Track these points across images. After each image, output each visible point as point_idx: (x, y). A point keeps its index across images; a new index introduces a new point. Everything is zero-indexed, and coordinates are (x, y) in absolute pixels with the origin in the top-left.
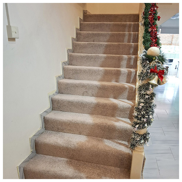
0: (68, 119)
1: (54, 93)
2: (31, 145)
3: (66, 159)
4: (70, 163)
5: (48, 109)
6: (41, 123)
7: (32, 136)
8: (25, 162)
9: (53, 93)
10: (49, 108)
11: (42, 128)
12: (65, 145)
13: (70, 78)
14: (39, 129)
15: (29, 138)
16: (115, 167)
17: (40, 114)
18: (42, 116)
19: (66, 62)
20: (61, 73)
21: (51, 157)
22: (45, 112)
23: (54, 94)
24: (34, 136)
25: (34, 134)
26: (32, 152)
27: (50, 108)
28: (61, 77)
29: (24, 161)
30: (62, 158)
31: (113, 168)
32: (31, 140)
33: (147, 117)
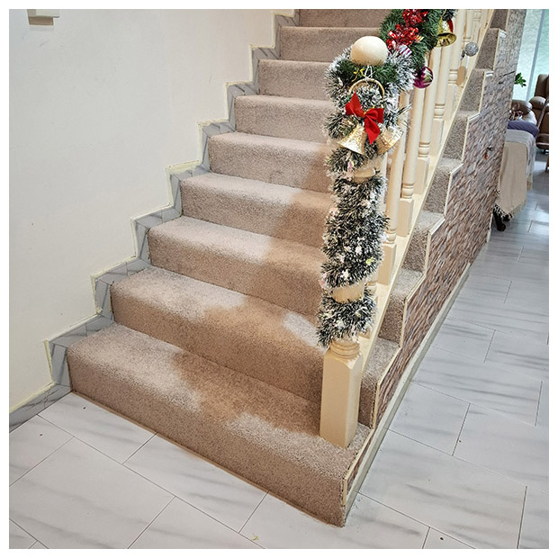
0: (203, 242)
1: (193, 167)
2: (95, 296)
3: (175, 349)
4: (180, 360)
5: (167, 210)
6: (136, 245)
7: (99, 272)
8: (71, 335)
9: (189, 168)
10: (170, 209)
11: (140, 257)
12: (175, 310)
13: (249, 132)
14: (128, 259)
15: (92, 278)
16: (296, 394)
17: (135, 219)
18: (139, 226)
19: (247, 85)
20: (223, 115)
21: (145, 336)
22: (152, 215)
23: (190, 173)
24: (108, 273)
25: (107, 269)
26: (100, 315)
27: (174, 207)
28: (221, 126)
29: (68, 333)
30: (169, 345)
31: (290, 396)
32: (97, 283)
33: (348, 249)
